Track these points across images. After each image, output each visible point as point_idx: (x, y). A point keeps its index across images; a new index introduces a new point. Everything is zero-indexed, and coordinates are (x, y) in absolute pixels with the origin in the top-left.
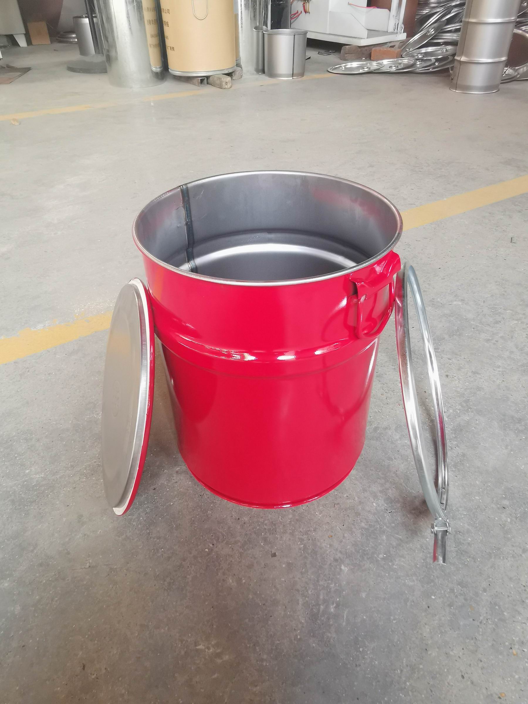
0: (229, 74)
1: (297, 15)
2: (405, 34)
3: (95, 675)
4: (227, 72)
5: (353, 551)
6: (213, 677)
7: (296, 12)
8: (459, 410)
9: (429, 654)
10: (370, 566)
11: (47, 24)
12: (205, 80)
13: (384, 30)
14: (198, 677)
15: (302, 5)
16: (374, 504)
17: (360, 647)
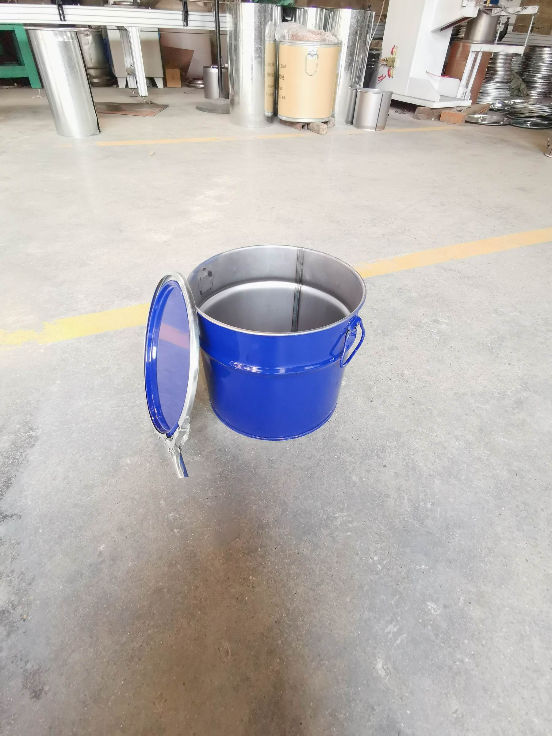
0: (326, 123)
1: (382, 78)
2: (471, 101)
3: (266, 521)
4: (324, 121)
5: (443, 471)
6: (347, 534)
7: (381, 75)
8: (520, 389)
9: (501, 543)
10: (456, 482)
11: (180, 71)
12: (305, 126)
13: (452, 97)
14: (337, 532)
15: (387, 71)
16: (457, 443)
17: (450, 532)
